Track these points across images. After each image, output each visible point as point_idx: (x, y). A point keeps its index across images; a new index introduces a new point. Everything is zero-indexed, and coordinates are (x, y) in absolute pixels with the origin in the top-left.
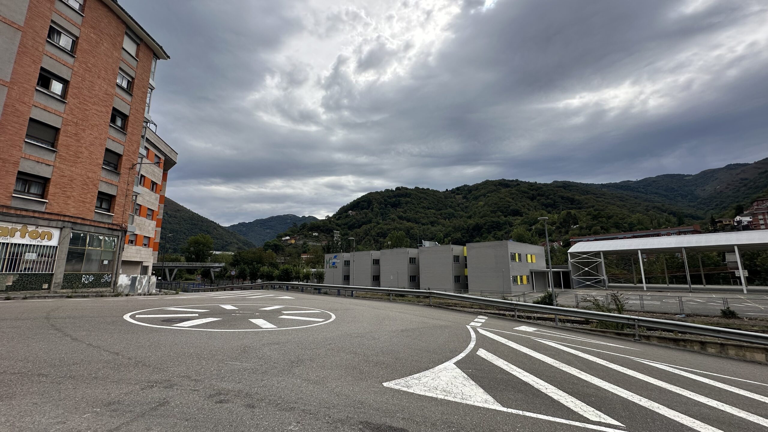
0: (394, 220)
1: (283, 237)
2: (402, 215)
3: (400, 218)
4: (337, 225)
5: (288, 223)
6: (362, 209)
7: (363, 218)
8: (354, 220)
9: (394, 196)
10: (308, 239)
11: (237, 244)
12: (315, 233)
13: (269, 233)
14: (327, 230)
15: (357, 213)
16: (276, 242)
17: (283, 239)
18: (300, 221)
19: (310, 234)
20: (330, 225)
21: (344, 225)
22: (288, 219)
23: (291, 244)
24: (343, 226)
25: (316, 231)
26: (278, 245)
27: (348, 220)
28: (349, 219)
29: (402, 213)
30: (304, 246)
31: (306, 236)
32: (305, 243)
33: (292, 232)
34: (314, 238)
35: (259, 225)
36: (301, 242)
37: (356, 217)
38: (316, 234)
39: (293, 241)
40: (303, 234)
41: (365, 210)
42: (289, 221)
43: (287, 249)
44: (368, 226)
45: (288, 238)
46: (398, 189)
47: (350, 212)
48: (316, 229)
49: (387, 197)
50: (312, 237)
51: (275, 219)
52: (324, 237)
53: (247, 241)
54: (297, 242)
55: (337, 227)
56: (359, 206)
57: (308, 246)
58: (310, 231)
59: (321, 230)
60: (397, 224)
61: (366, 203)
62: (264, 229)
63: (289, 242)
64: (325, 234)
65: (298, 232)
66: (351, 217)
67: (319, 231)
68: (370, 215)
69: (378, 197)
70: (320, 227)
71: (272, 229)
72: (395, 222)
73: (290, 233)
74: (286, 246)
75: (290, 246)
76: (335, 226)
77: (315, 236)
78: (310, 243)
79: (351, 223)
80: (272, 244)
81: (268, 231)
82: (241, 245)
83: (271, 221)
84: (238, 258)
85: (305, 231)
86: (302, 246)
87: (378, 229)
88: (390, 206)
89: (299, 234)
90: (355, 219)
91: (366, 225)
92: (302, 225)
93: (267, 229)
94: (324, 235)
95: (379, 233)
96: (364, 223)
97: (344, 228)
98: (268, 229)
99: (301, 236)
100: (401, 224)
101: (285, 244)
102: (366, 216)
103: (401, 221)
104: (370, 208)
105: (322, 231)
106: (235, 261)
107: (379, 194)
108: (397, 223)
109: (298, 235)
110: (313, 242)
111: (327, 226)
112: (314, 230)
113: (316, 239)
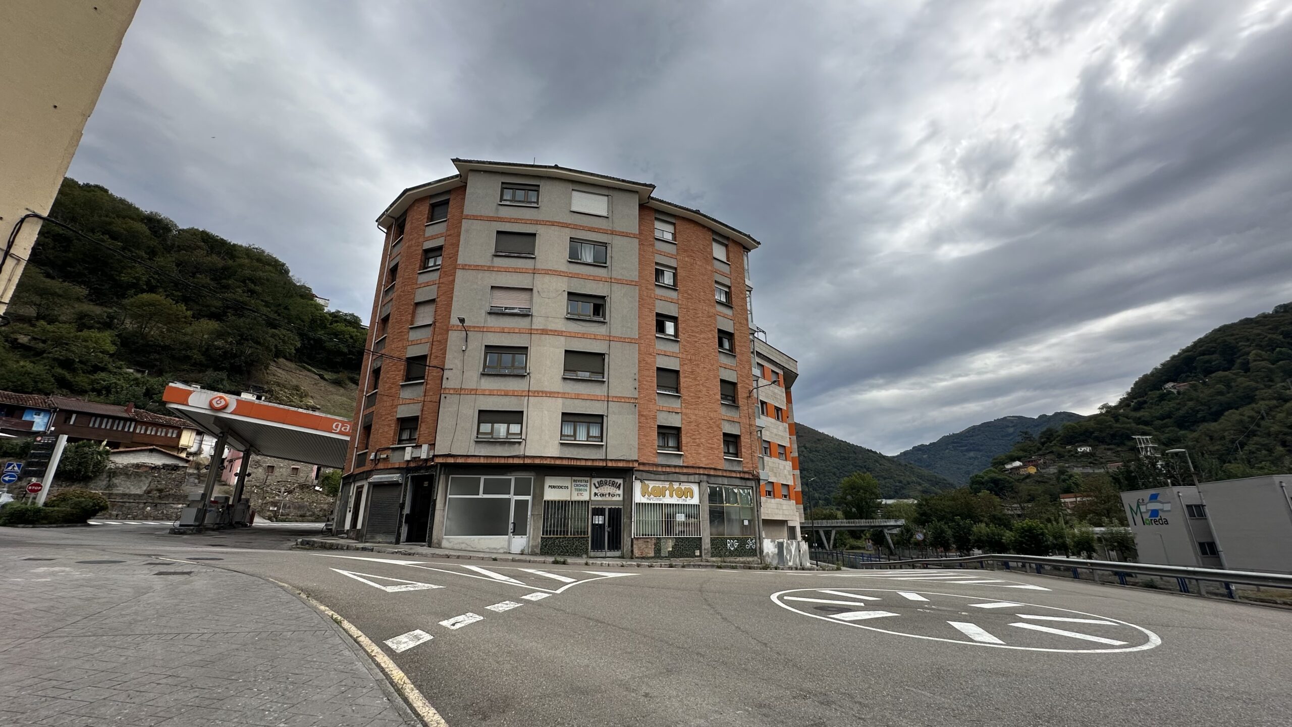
1: (1007, 463)
4: (1139, 421)
5: (1011, 434)
7: (1221, 393)
8: (1190, 404)
10: (1067, 461)
11: (920, 484)
12: (1080, 446)
13: (975, 458)
14: (1113, 436)
15: (1193, 386)
16: (993, 475)
17: (1008, 466)
18: (1036, 426)
19: (1070, 451)
20: (1118, 425)
21: (1162, 418)
22: (1008, 426)
23: (1029, 476)
24: (1158, 422)
25: (1084, 443)
26: (1000, 480)
27: (1167, 406)
28: (1172, 404)
30: (1063, 477)
31: (1060, 456)
32: (1062, 472)
33: (1025, 451)
34: (1084, 459)
35: (950, 446)
36: (1053, 470)
37: (1194, 394)
38: (1086, 449)
39: (1032, 470)
40: (1052, 452)
41: (1221, 373)
42: (1011, 430)
43: (1023, 487)
45: (1017, 464)
47: (1170, 385)
48: (1081, 437)
50: (1075, 456)
51: (979, 430)
52: (1109, 453)
53: (936, 478)
54: (1043, 471)
55: (1141, 426)
56: (1195, 368)
57: (1072, 476)
58: (1068, 444)
59: (1097, 439)
61: (1216, 356)
62: (962, 451)
63: (1022, 471)
64: (1111, 446)
65: (1039, 449)
66: (1176, 398)
67: (1091, 441)
68: (1243, 382)
69: (1257, 332)
70: (1093, 433)
71: (979, 450)
73: (1021, 454)
74: (1018, 480)
75: (1028, 480)
76: (1133, 425)
77: (1084, 454)
78: (1077, 471)
79: (1181, 412)
80: (986, 478)
81: (972, 454)
82: (926, 485)
83: (973, 436)
84: (926, 508)
85: (1055, 445)
86: (1058, 479)
89: (1041, 452)
90: (1191, 400)
91: (1237, 409)
92: (1044, 433)
93: (969, 450)
94: (1109, 449)
96: (1229, 406)
97: (1166, 426)
98: (971, 450)
99: (1047, 457)
101: (1017, 477)
102: (1229, 387)
104: (1236, 365)
105: (1101, 441)
106: (922, 515)
109: (1041, 455)
110: (1083, 467)
111: (1111, 427)
112: (1078, 442)
113: (1090, 460)
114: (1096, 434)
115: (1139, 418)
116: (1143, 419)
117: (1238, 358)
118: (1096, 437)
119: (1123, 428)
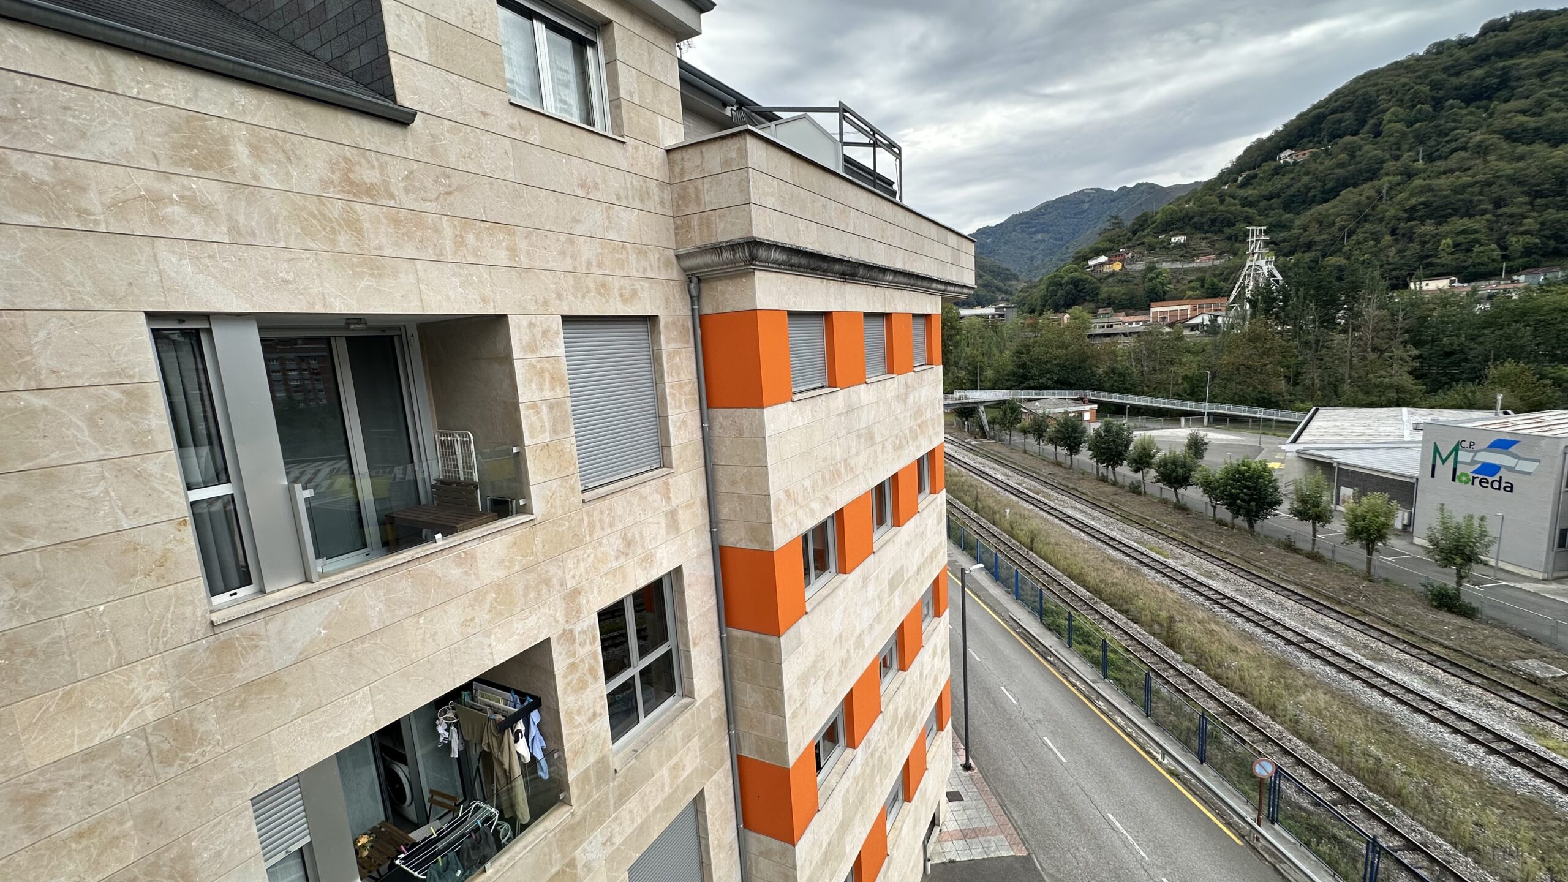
0: (1482, 150)
1: (1091, 258)
2: (1520, 125)
3: (1512, 136)
4: (1246, 203)
6: (1335, 136)
7: (1341, 165)
8: (1306, 179)
9: (1475, 59)
10: (1158, 255)
12: (1175, 235)
13: (1042, 242)
14: (1213, 222)
15: (1313, 155)
16: (1074, 274)
17: (1092, 263)
19: (1163, 242)
20: (1222, 208)
21: (1269, 198)
22: (1084, 202)
23: (1113, 274)
24: (1263, 204)
25: (1181, 231)
26: (1082, 280)
27: (1280, 180)
28: (1286, 180)
29: (1522, 118)
30: (1150, 276)
31: (1151, 248)
32: (1151, 269)
33: (1112, 241)
34: (1174, 251)
36: (1140, 266)
37: (1313, 166)
38: (1182, 239)
39: (1117, 266)
40: (1143, 243)
41: (1348, 139)
42: (1086, 206)
43: (1104, 288)
44: (1367, 190)
45: (1103, 259)
46: (1492, 28)
47: (1288, 152)
48: (1179, 224)
49: (1445, 70)
50: (1166, 247)
52: (1204, 243)
54: (1128, 267)
55: (1246, 209)
56: (1321, 131)
57: (1160, 274)
58: (1163, 232)
59: (1195, 225)
60: (1502, 165)
61: (1349, 114)
63: (1107, 269)
64: (1208, 235)
65: (1129, 240)
66: (1291, 172)
67: (1188, 229)
68: (1370, 150)
69: (1404, 80)
70: (1193, 218)
71: (1048, 232)
72: (1491, 158)
73: (1107, 245)
74: (1100, 280)
75: (1110, 280)
76: (1239, 207)
77: (1178, 246)
78: (1166, 266)
79: (1293, 190)
80: (1066, 278)
83: (1044, 215)
85: (1148, 234)
86: (1144, 277)
87: (1412, 195)
88: (1458, 102)
89: (1130, 244)
90: (1307, 173)
92: (1138, 218)
93: (1037, 232)
94: (1204, 239)
95: (1413, 209)
96: (1344, 184)
97: (1271, 208)
99: (1137, 249)
100: (1521, 158)
101: (1098, 276)
102: (1353, 156)
103: (1522, 149)
104: (1367, 128)
105: (1198, 228)
107: (1407, 67)
108: (1501, 158)
109: (1129, 247)
110: (1173, 261)
111: (1214, 211)
112: (1173, 230)
113: (1181, 253)
114: (1196, 220)
115: (1246, 198)
116: (1250, 199)
117: (1372, 117)
118: (1195, 223)
119: (1227, 212)
